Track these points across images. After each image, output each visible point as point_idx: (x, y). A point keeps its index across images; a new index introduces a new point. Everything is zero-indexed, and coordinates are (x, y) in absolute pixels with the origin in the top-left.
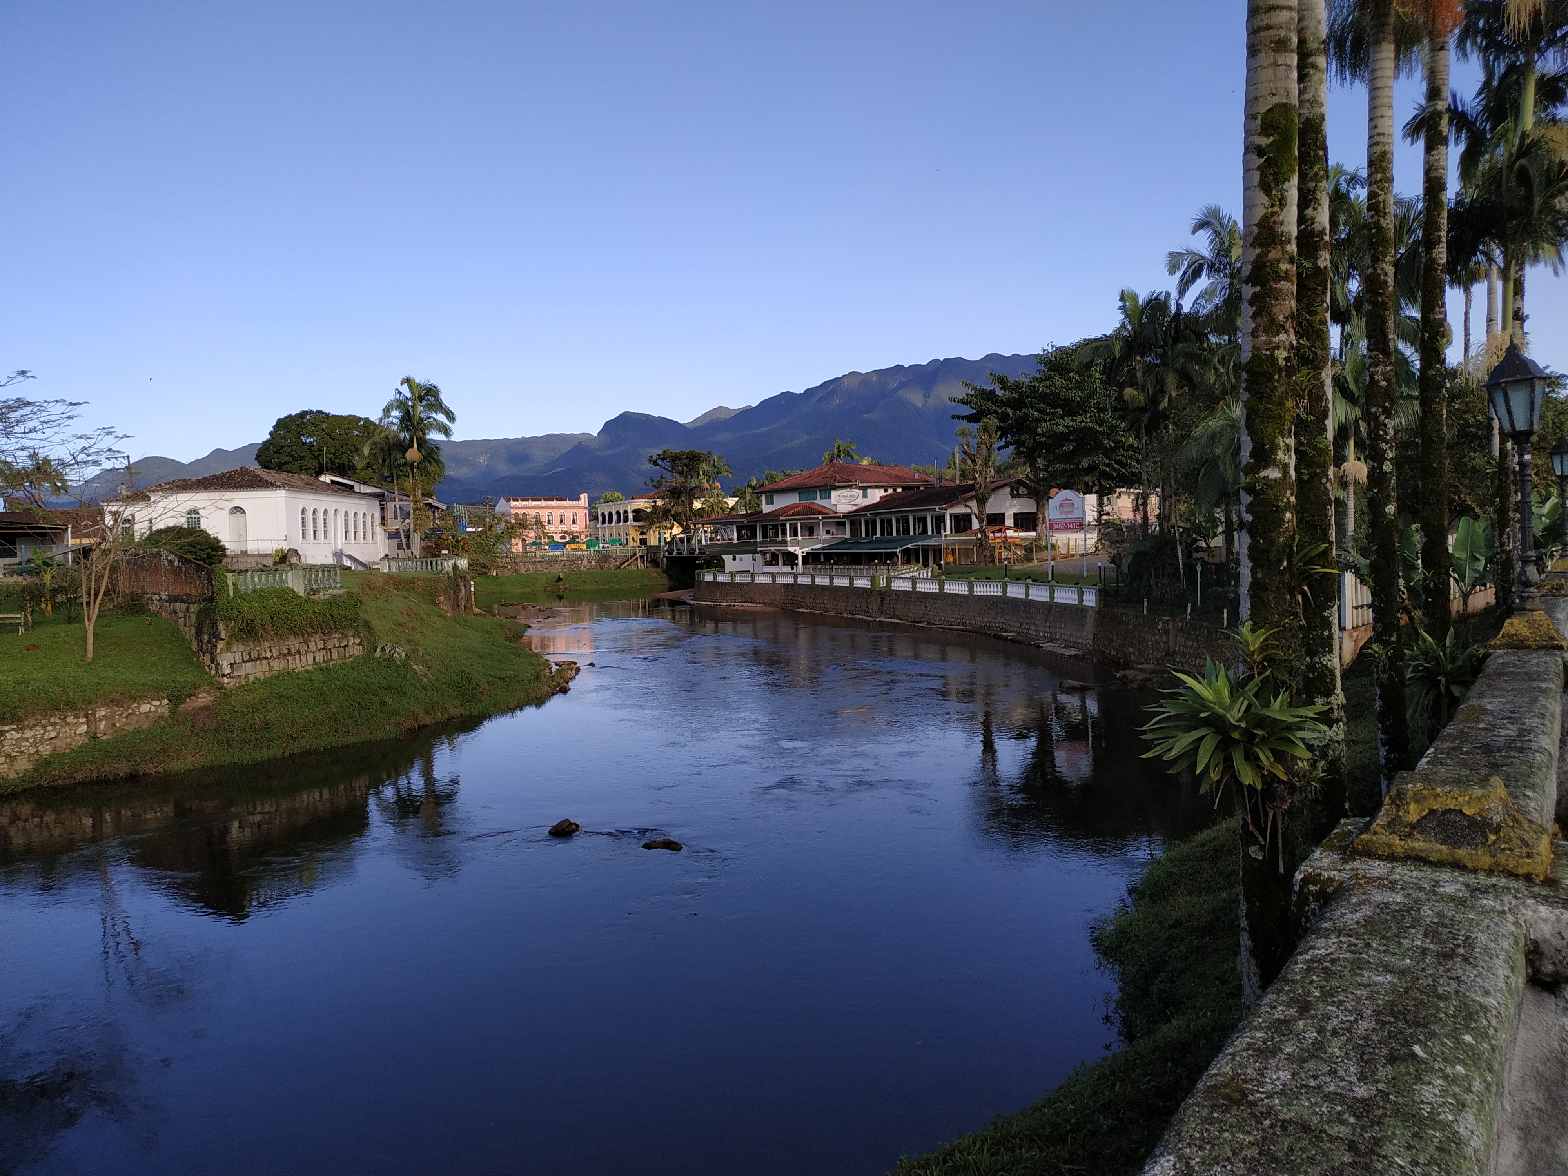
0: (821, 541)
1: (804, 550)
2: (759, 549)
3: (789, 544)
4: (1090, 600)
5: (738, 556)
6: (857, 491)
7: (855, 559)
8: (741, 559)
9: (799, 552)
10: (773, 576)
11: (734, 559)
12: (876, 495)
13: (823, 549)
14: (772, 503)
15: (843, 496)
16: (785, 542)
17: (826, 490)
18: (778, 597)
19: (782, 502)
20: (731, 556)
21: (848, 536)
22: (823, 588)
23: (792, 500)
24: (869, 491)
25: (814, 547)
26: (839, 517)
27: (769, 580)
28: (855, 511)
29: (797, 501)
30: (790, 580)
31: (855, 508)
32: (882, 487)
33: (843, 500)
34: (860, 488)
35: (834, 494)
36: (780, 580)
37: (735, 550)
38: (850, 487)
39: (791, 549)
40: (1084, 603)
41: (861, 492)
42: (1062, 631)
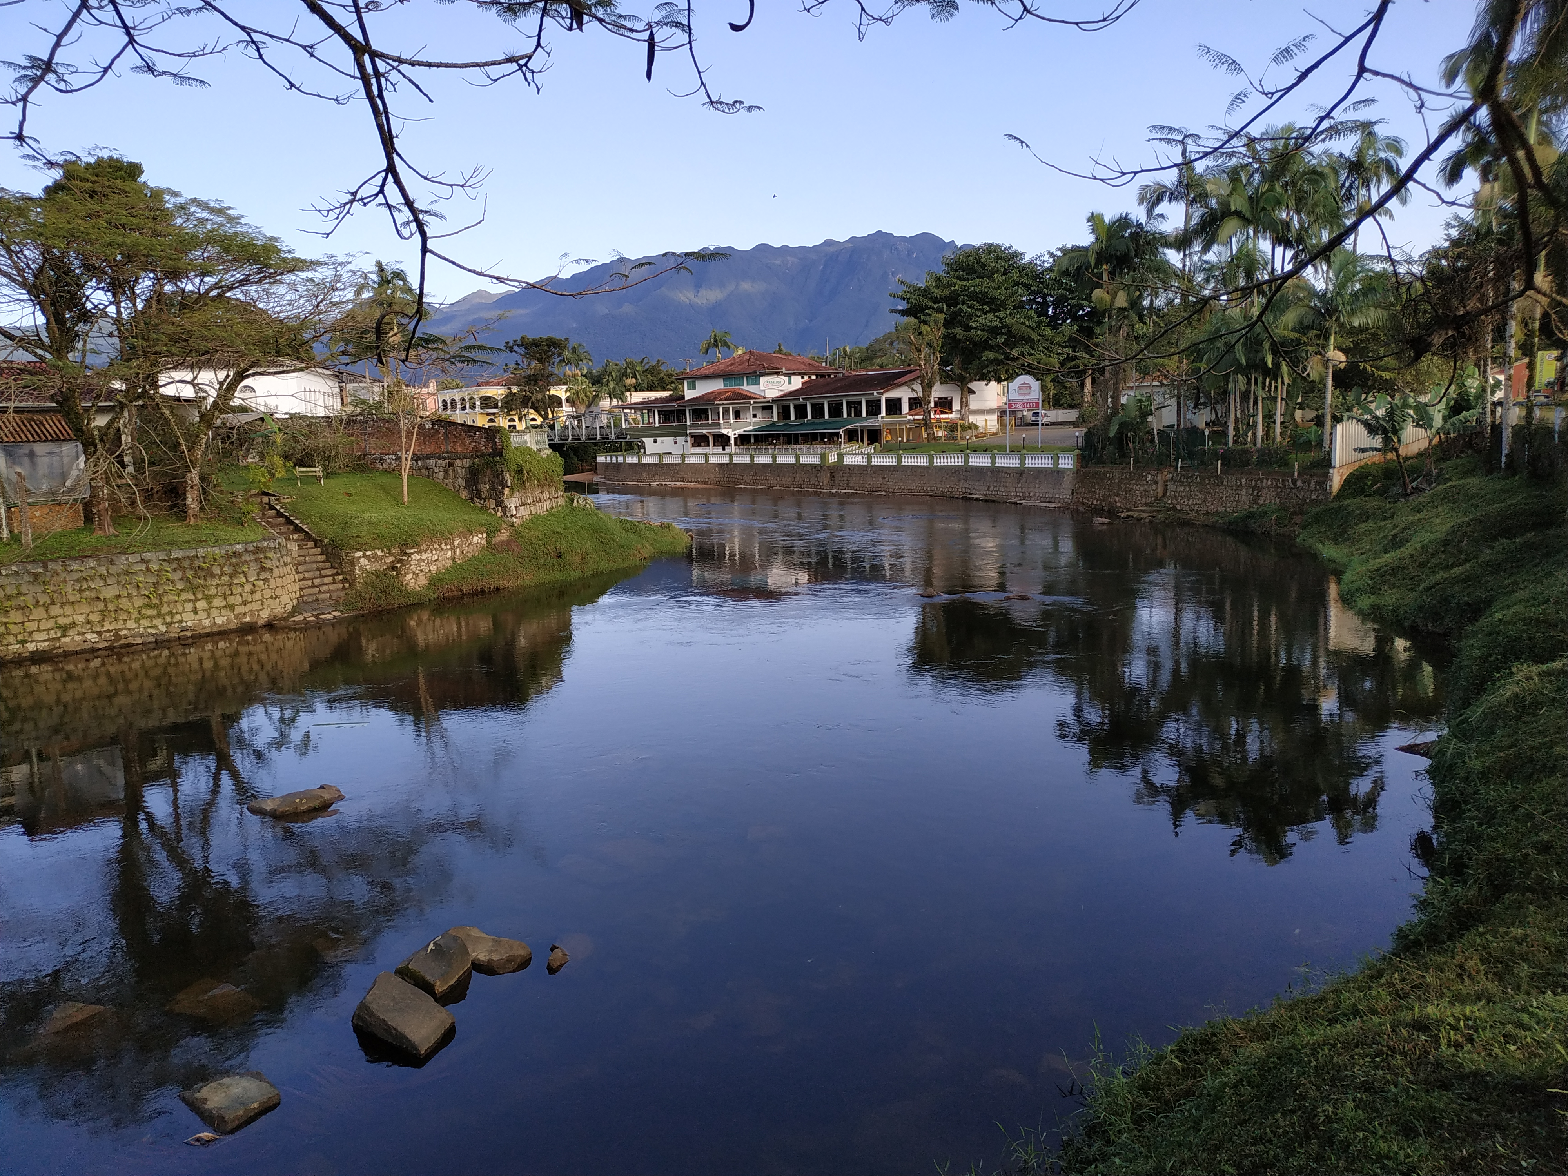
0: (750, 423)
1: (736, 432)
2: (688, 432)
3: (722, 426)
4: (1067, 463)
5: (659, 439)
6: (783, 377)
7: (791, 440)
8: (662, 442)
9: (732, 434)
10: (706, 456)
11: (655, 442)
12: (797, 383)
13: (756, 430)
14: (694, 388)
15: (771, 382)
16: (718, 425)
17: (754, 376)
18: (712, 476)
19: (703, 388)
20: (652, 439)
21: (775, 419)
22: (765, 466)
23: (717, 385)
24: (793, 377)
25: (746, 429)
26: (769, 402)
27: (702, 460)
28: (782, 397)
29: (722, 387)
30: (725, 460)
31: (781, 393)
32: (799, 374)
33: (771, 386)
34: (785, 375)
35: (763, 380)
36: (712, 460)
37: (656, 434)
38: (777, 374)
39: (724, 431)
40: (1060, 466)
41: (786, 379)
42: (1037, 490)
